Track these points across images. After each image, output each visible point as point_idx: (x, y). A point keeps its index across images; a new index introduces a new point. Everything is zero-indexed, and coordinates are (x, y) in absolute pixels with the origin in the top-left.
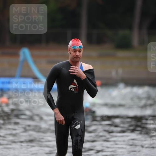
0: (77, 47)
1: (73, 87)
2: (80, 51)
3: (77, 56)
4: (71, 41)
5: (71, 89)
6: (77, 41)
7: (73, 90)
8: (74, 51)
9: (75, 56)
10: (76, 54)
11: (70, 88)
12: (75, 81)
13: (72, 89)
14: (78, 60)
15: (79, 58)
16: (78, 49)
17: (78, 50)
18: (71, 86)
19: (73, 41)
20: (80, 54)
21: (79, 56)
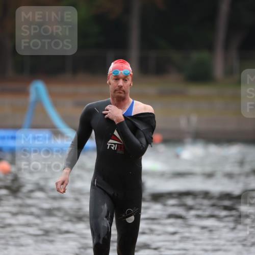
0: (121, 73)
1: (115, 144)
2: (126, 80)
3: (121, 87)
5: (110, 146)
6: (122, 62)
7: (114, 148)
8: (116, 79)
9: (117, 87)
10: (119, 84)
11: (109, 144)
12: (116, 133)
13: (113, 146)
15: (124, 91)
16: (121, 75)
17: (121, 78)
18: (111, 141)
19: (116, 63)
20: (125, 85)
21: (123, 88)
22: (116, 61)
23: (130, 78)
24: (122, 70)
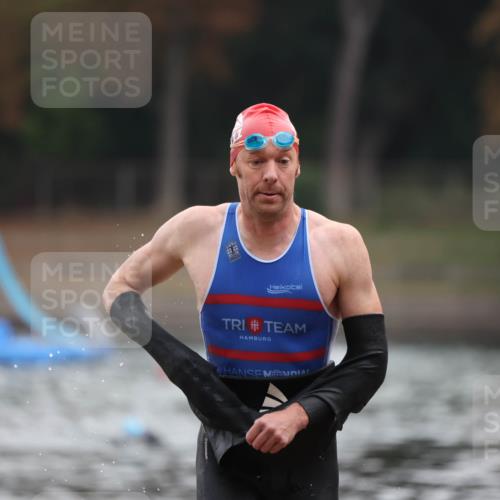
0: (268, 142)
2: (284, 162)
3: (271, 183)
4: (240, 117)
6: (266, 112)
8: (256, 163)
9: (261, 185)
10: (266, 176)
14: (273, 207)
15: (281, 194)
16: (270, 150)
17: (271, 157)
19: (251, 114)
20: (283, 176)
21: (278, 184)
22: (249, 109)
23: (294, 154)
24: (273, 133)
